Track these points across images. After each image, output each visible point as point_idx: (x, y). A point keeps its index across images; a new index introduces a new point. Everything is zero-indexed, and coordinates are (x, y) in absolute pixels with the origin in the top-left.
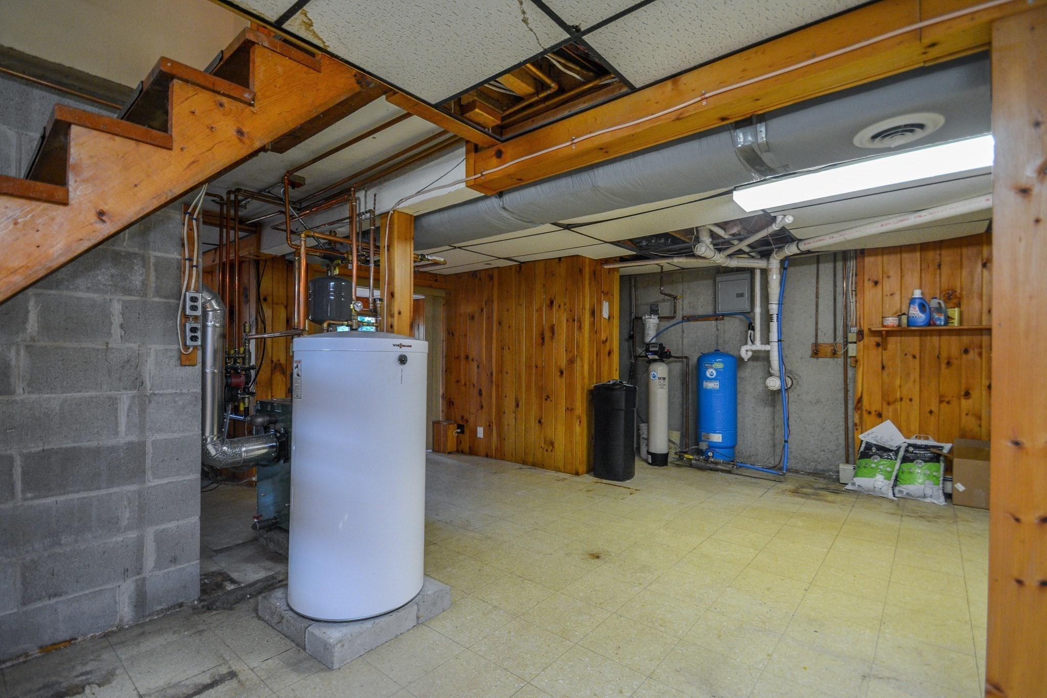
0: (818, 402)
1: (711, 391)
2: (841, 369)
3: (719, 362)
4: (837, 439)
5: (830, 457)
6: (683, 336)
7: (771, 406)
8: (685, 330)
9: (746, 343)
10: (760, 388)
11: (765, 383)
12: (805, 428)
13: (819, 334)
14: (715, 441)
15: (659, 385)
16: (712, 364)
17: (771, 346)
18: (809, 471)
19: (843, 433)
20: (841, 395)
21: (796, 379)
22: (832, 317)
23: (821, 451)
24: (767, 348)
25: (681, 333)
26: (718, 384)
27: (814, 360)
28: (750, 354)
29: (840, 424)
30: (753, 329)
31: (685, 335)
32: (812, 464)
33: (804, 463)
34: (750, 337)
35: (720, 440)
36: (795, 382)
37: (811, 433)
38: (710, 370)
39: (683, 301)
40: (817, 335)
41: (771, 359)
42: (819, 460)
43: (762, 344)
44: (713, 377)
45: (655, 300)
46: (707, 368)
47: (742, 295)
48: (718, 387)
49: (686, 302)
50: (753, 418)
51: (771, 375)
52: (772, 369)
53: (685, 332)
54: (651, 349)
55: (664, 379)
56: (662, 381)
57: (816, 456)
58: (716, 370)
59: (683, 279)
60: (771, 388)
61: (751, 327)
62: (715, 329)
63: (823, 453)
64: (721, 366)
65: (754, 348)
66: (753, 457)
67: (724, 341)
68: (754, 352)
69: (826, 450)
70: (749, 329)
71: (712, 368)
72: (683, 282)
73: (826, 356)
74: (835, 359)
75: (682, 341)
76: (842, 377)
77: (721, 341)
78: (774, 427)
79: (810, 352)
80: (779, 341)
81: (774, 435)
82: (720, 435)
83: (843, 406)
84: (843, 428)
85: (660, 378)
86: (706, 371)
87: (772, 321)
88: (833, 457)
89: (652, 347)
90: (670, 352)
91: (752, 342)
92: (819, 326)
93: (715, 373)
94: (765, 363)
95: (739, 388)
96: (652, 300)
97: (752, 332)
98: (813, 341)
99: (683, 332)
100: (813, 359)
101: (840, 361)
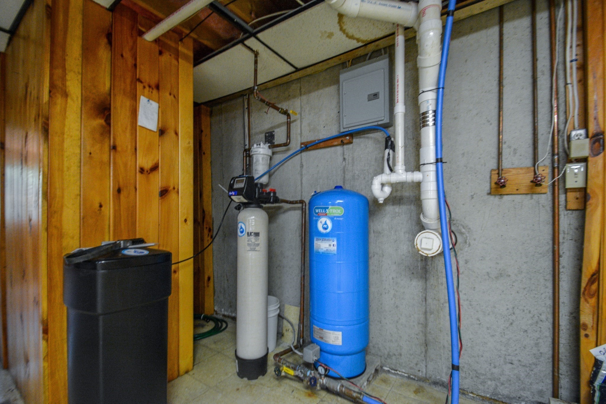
0: (501, 275)
1: (326, 255)
2: (546, 216)
3: (339, 204)
4: (537, 344)
5: (523, 375)
6: (302, 172)
7: (421, 277)
8: (304, 164)
9: (382, 172)
10: (404, 248)
11: (412, 241)
12: (478, 319)
13: (506, 151)
14: (331, 342)
15: (249, 244)
16: (326, 208)
17: (423, 173)
18: (483, 394)
19: (548, 334)
20: (546, 263)
21: (462, 233)
22: (529, 119)
23: (505, 363)
24: (417, 176)
25: (299, 169)
26: (335, 243)
27: (495, 200)
28: (387, 190)
29: (543, 317)
30: (393, 147)
31: (304, 172)
32: (489, 382)
33: (475, 379)
34: (388, 160)
35: (339, 342)
36: (460, 240)
37: (488, 328)
38: (323, 220)
39: (301, 122)
40: (500, 154)
41: (423, 197)
42: (503, 379)
43: (407, 170)
44: (328, 230)
45: (270, 126)
46: (319, 216)
47: (375, 96)
48: (335, 248)
49: (305, 124)
50: (394, 295)
51: (422, 227)
52: (424, 216)
53: (305, 167)
54: (236, 186)
55: (257, 234)
56: (253, 238)
57: (496, 371)
58: (332, 219)
59: (300, 92)
60: (425, 253)
61: (390, 144)
62: (341, 159)
63: (510, 366)
64: (339, 211)
65: (394, 178)
66: (394, 358)
67: (353, 176)
68: (395, 186)
69: (515, 362)
70: (386, 148)
71: (326, 215)
72: (301, 95)
73: (517, 193)
74: (535, 196)
75: (301, 180)
76: (547, 230)
77: (348, 176)
78: (426, 313)
79: (486, 187)
80: (439, 161)
81: (426, 326)
82: (339, 334)
83: (550, 285)
84: (548, 325)
85: (249, 234)
86: (317, 221)
87: (424, 126)
88: (528, 375)
89: (238, 182)
90: (275, 193)
91: (391, 170)
92: (505, 137)
93: (330, 224)
94: (413, 207)
95: (373, 248)
96: (266, 126)
97: (391, 152)
98: (492, 164)
99: (302, 166)
100: (492, 198)
101: (545, 199)
